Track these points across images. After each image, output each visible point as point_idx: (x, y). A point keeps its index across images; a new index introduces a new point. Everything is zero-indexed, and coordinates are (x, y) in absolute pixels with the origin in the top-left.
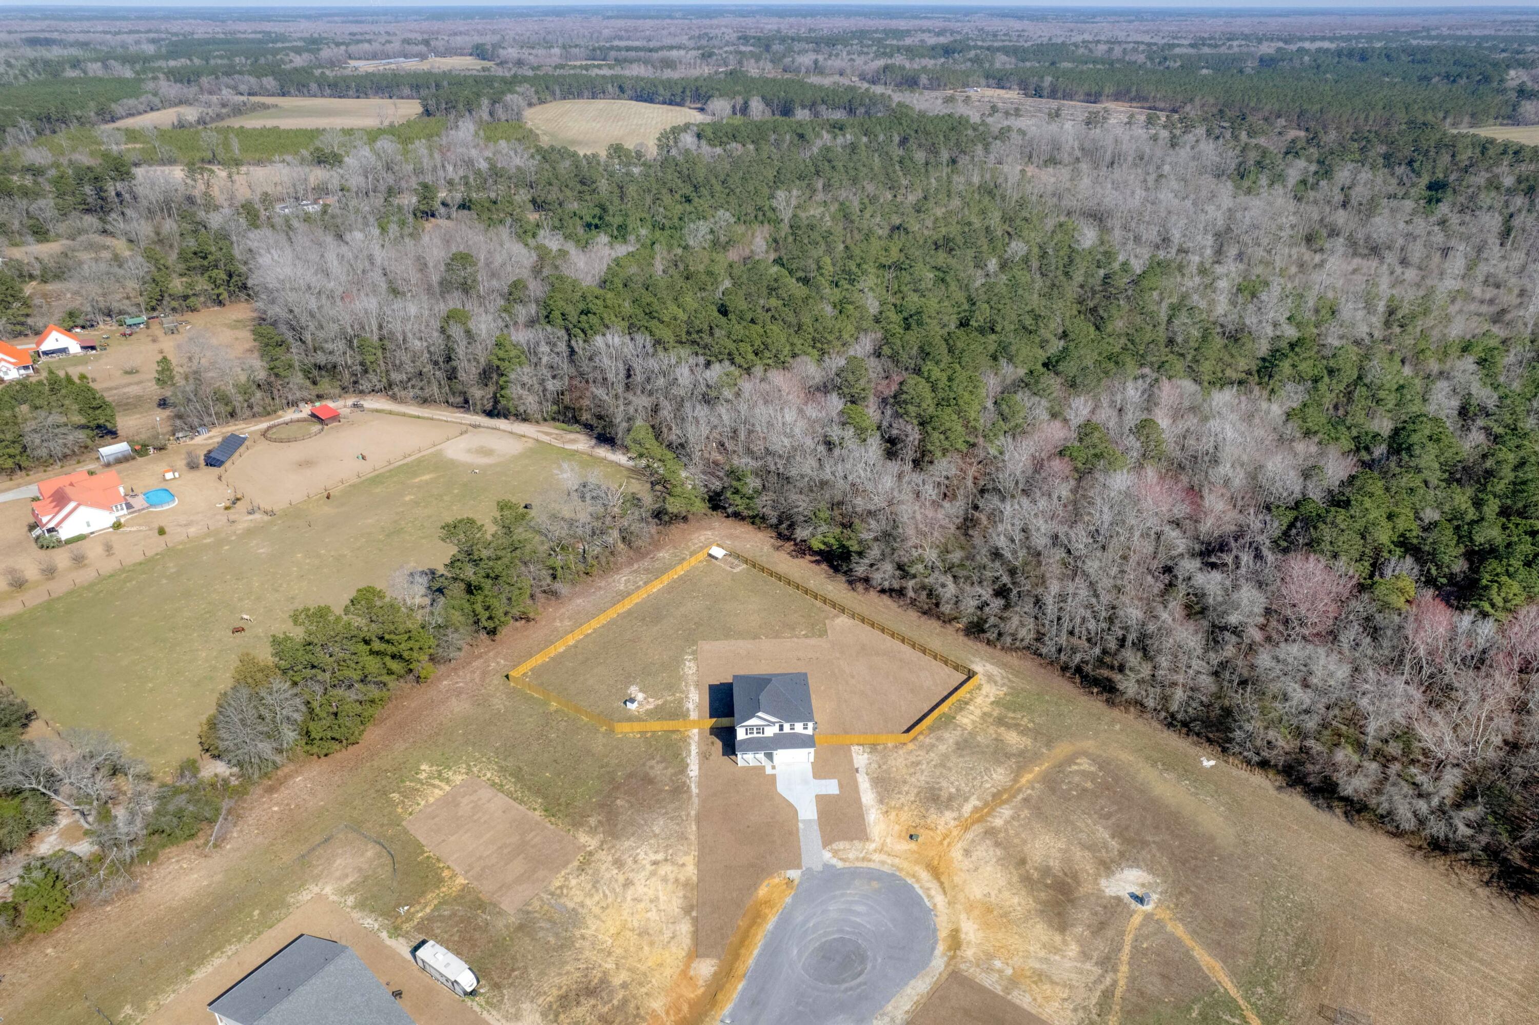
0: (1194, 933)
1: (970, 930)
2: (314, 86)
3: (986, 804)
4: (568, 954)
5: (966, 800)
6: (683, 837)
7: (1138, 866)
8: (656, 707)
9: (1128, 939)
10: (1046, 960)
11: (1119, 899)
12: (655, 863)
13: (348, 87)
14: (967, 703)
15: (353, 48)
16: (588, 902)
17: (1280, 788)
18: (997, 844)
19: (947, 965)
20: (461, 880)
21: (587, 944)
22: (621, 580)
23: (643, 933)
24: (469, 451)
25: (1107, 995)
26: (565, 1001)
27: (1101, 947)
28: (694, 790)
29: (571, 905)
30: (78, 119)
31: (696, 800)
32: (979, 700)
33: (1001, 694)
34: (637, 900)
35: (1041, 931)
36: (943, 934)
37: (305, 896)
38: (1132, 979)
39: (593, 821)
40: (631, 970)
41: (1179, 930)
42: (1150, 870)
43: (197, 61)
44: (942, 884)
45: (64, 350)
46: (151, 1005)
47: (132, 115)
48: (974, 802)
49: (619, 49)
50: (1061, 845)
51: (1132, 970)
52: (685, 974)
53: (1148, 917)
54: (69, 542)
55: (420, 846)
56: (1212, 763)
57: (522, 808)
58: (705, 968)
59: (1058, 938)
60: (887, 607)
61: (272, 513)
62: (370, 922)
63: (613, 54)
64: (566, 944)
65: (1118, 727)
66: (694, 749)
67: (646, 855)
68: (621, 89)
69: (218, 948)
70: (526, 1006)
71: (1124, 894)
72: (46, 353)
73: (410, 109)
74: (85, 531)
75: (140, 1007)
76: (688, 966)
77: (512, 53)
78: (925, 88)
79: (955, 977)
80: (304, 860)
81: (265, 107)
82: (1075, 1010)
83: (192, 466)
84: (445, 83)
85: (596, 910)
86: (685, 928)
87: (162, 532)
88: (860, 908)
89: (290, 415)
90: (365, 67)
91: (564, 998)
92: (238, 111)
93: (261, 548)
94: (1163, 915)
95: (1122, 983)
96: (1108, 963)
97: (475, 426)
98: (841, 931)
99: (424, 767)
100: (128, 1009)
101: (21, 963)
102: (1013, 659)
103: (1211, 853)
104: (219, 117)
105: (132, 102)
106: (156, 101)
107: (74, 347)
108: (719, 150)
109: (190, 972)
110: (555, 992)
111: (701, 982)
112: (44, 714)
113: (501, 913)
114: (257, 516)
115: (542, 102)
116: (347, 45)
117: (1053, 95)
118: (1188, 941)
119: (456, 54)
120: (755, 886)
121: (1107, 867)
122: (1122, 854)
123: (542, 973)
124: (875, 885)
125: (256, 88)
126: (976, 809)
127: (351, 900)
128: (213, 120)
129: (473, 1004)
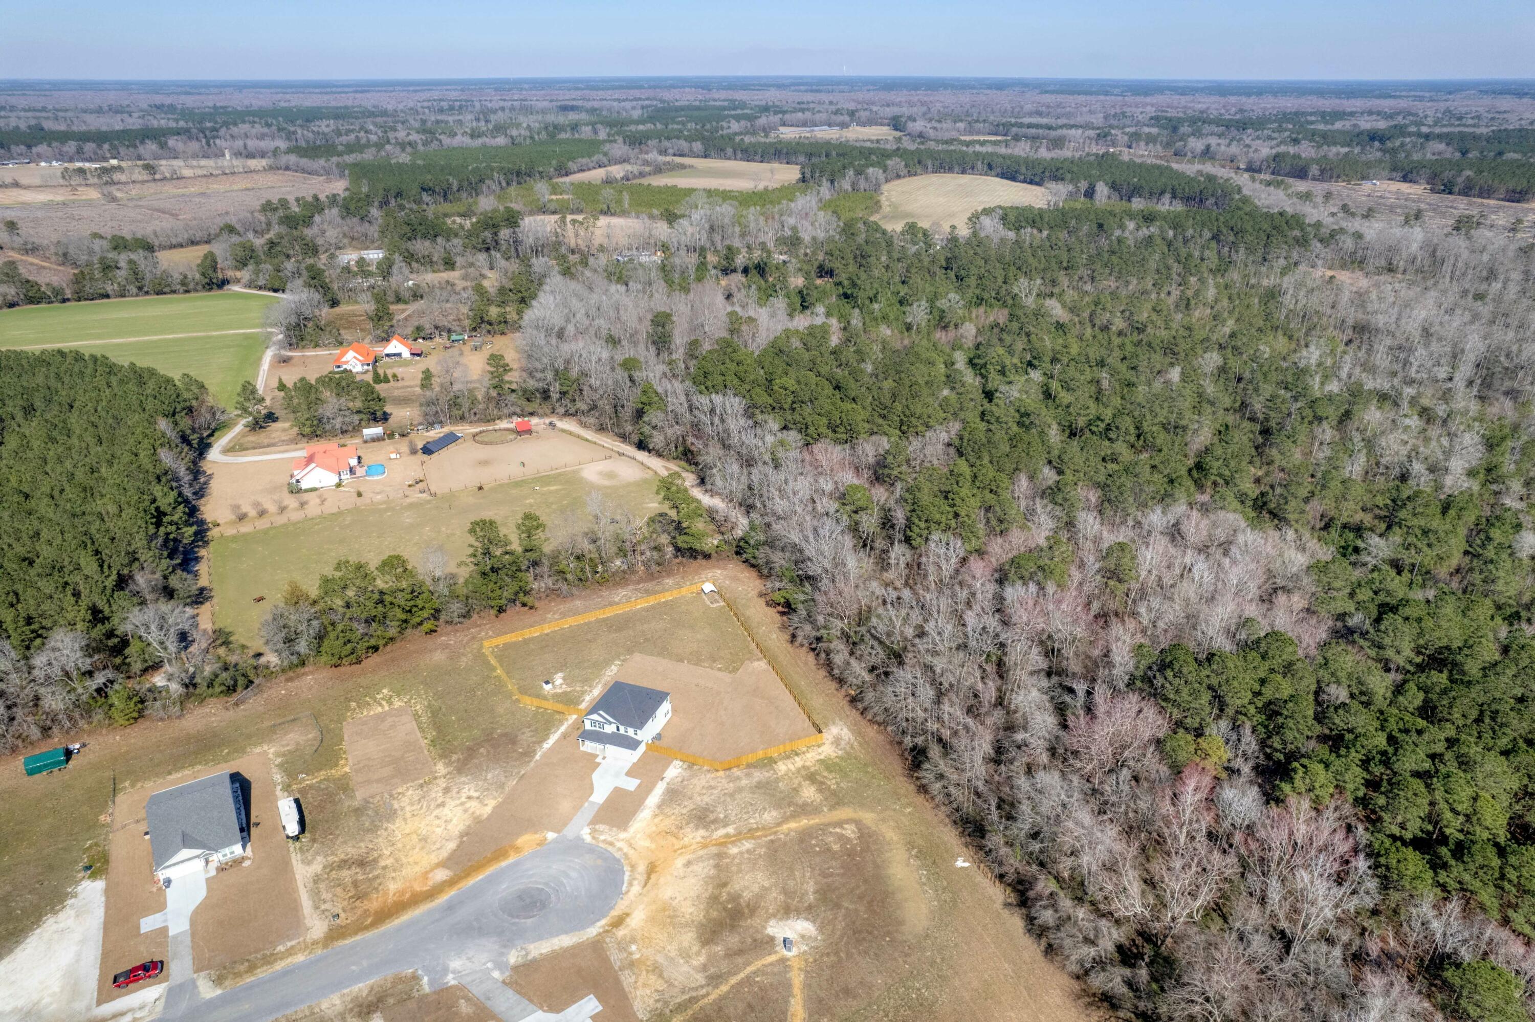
0: (807, 986)
1: (637, 920)
2: (729, 151)
3: (740, 833)
4: (369, 836)
5: (725, 826)
6: (502, 786)
7: (814, 922)
8: (565, 693)
9: (749, 969)
10: (672, 960)
11: (772, 939)
12: (469, 798)
13: (756, 153)
14: (797, 754)
15: (787, 117)
16: (408, 808)
17: (1007, 905)
18: (717, 866)
19: (599, 934)
20: (347, 769)
21: (385, 834)
22: (620, 594)
23: (424, 840)
24: (600, 473)
25: (693, 1000)
26: (344, 864)
27: (724, 966)
28: (537, 757)
29: (396, 806)
30: (540, 173)
31: (532, 764)
32: (809, 755)
33: (833, 755)
34: (438, 817)
35: (688, 938)
36: (615, 913)
37: (258, 750)
38: (722, 998)
39: (454, 757)
40: (397, 860)
41: (797, 979)
42: (821, 929)
43: (659, 126)
44: (649, 878)
45: (399, 355)
46: (139, 785)
47: (582, 171)
48: (730, 830)
49: (1021, 125)
50: (766, 884)
51: (728, 992)
52: (425, 875)
53: (783, 960)
54: (307, 491)
55: (342, 740)
56: (967, 865)
57: (419, 735)
58: (441, 875)
59: (695, 948)
60: (806, 664)
61: (434, 495)
62: (278, 777)
63: (1014, 130)
64: (373, 829)
65: (908, 810)
66: (563, 729)
67: (470, 790)
68: (990, 167)
69: (192, 765)
70: (319, 858)
71: (780, 937)
72: (388, 355)
73: (789, 174)
74: (317, 485)
75: (133, 785)
76: (432, 870)
77: (918, 126)
78: (1314, 179)
79: (597, 946)
80: (273, 729)
81: (683, 167)
82: (657, 1001)
83: (414, 452)
84: (834, 153)
85: (408, 815)
86: (451, 846)
87: (359, 495)
88: (574, 874)
89: (504, 424)
90: (788, 133)
91: (345, 861)
92: (658, 170)
93: (408, 518)
94: (796, 964)
95: (712, 997)
96: (715, 980)
97: (620, 454)
98: (546, 884)
99: (385, 691)
100: (127, 784)
101: (101, 739)
102: (872, 731)
103: (888, 933)
104: (642, 175)
105: (584, 161)
106: (605, 160)
107: (406, 354)
108: (1011, 235)
109: (170, 773)
110: (342, 856)
111: (430, 883)
112: (215, 600)
113: (353, 797)
114: (424, 495)
115: (910, 174)
116: (784, 112)
117: (1466, 192)
118: (797, 990)
119: (876, 124)
120: (519, 835)
121: (787, 911)
122: (810, 908)
123: (345, 842)
124: (599, 862)
125: (686, 151)
126: (727, 836)
127: (279, 760)
128: (635, 177)
129: (291, 845)
